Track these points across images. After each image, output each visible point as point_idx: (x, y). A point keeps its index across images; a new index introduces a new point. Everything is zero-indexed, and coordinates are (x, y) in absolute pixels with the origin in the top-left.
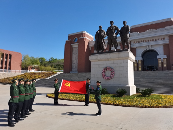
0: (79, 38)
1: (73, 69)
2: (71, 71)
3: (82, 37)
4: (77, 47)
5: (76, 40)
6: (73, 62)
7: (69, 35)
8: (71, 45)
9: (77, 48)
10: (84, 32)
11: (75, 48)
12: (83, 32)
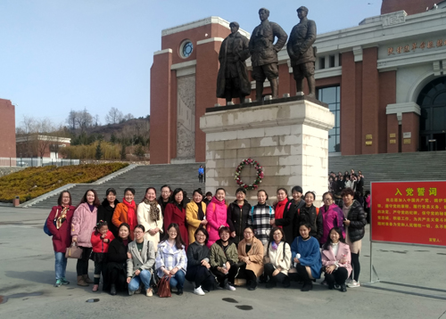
0: (199, 43)
1: (180, 151)
2: (176, 157)
3: (209, 37)
4: (192, 75)
5: (188, 49)
8: (173, 67)
9: (193, 79)
10: (214, 21)
11: (184, 77)
12: (210, 19)
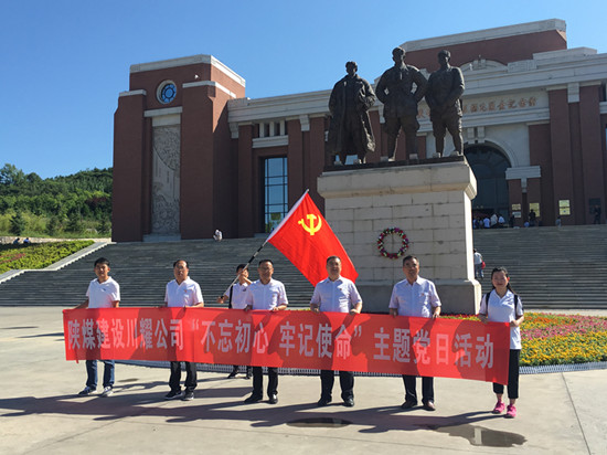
0: (185, 85)
1: (157, 225)
2: (150, 232)
3: (200, 79)
4: (175, 126)
5: (169, 93)
6: (159, 193)
7: (131, 67)
8: (148, 113)
9: (177, 130)
10: (205, 60)
11: (163, 127)
